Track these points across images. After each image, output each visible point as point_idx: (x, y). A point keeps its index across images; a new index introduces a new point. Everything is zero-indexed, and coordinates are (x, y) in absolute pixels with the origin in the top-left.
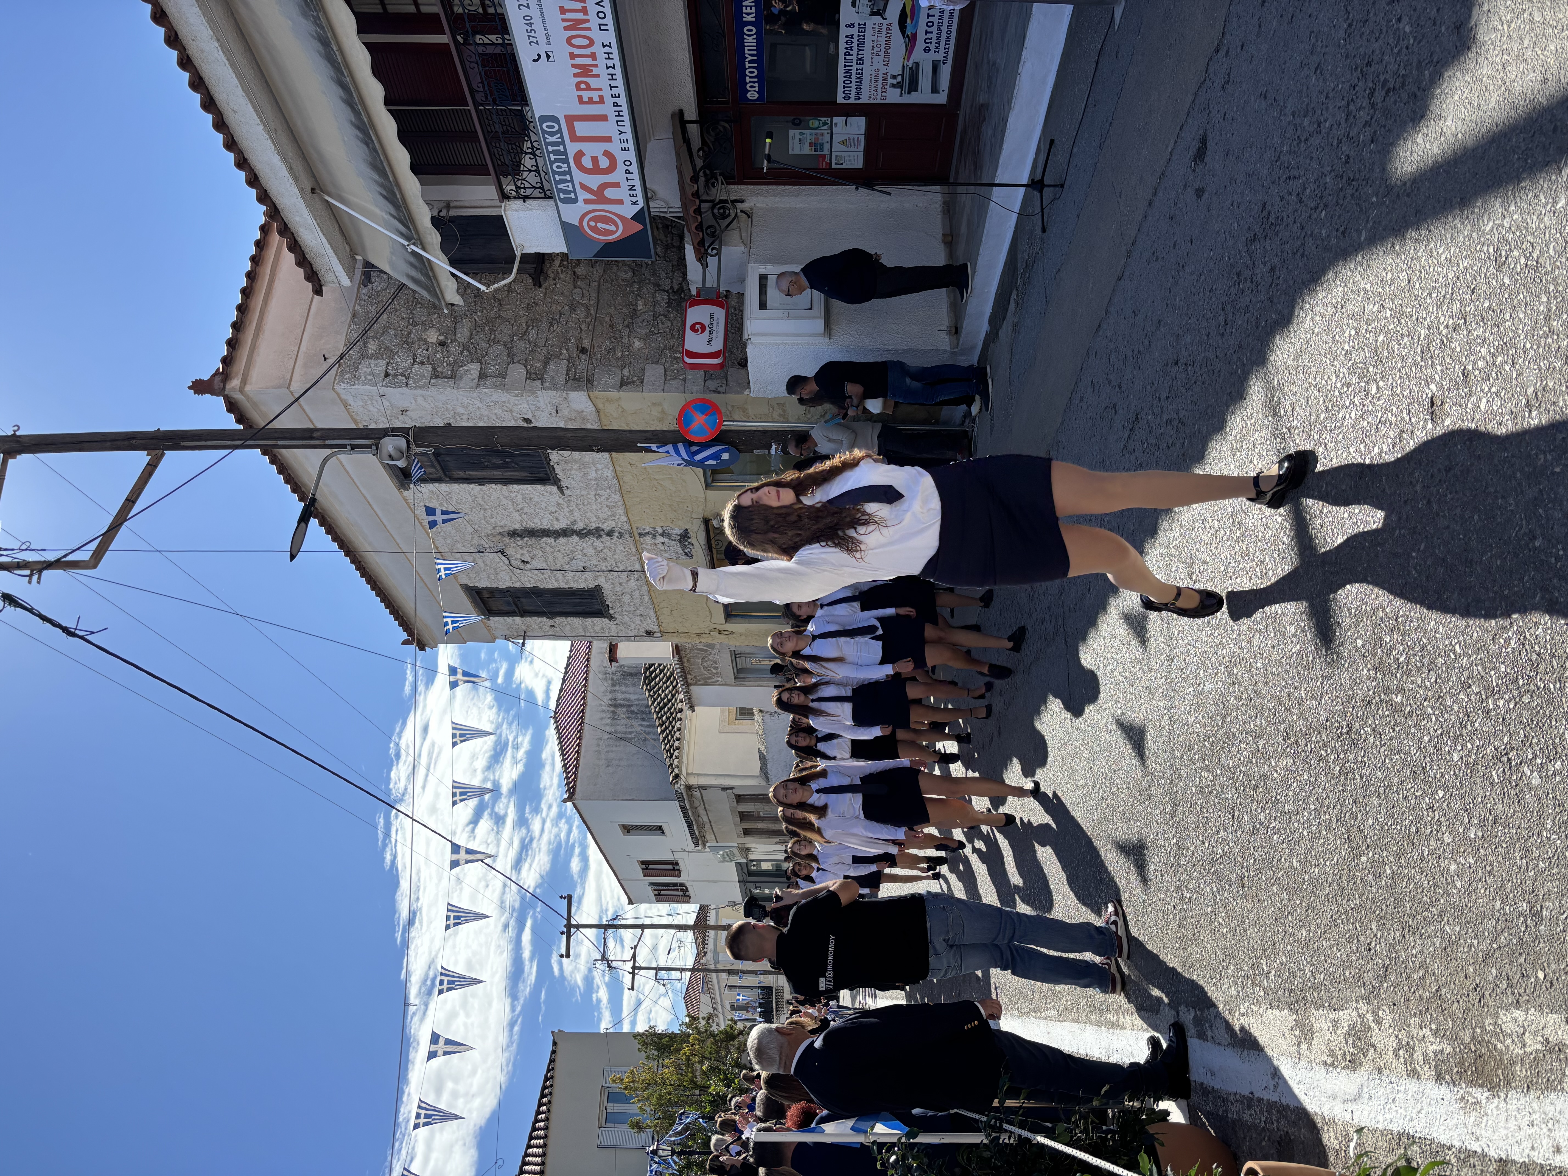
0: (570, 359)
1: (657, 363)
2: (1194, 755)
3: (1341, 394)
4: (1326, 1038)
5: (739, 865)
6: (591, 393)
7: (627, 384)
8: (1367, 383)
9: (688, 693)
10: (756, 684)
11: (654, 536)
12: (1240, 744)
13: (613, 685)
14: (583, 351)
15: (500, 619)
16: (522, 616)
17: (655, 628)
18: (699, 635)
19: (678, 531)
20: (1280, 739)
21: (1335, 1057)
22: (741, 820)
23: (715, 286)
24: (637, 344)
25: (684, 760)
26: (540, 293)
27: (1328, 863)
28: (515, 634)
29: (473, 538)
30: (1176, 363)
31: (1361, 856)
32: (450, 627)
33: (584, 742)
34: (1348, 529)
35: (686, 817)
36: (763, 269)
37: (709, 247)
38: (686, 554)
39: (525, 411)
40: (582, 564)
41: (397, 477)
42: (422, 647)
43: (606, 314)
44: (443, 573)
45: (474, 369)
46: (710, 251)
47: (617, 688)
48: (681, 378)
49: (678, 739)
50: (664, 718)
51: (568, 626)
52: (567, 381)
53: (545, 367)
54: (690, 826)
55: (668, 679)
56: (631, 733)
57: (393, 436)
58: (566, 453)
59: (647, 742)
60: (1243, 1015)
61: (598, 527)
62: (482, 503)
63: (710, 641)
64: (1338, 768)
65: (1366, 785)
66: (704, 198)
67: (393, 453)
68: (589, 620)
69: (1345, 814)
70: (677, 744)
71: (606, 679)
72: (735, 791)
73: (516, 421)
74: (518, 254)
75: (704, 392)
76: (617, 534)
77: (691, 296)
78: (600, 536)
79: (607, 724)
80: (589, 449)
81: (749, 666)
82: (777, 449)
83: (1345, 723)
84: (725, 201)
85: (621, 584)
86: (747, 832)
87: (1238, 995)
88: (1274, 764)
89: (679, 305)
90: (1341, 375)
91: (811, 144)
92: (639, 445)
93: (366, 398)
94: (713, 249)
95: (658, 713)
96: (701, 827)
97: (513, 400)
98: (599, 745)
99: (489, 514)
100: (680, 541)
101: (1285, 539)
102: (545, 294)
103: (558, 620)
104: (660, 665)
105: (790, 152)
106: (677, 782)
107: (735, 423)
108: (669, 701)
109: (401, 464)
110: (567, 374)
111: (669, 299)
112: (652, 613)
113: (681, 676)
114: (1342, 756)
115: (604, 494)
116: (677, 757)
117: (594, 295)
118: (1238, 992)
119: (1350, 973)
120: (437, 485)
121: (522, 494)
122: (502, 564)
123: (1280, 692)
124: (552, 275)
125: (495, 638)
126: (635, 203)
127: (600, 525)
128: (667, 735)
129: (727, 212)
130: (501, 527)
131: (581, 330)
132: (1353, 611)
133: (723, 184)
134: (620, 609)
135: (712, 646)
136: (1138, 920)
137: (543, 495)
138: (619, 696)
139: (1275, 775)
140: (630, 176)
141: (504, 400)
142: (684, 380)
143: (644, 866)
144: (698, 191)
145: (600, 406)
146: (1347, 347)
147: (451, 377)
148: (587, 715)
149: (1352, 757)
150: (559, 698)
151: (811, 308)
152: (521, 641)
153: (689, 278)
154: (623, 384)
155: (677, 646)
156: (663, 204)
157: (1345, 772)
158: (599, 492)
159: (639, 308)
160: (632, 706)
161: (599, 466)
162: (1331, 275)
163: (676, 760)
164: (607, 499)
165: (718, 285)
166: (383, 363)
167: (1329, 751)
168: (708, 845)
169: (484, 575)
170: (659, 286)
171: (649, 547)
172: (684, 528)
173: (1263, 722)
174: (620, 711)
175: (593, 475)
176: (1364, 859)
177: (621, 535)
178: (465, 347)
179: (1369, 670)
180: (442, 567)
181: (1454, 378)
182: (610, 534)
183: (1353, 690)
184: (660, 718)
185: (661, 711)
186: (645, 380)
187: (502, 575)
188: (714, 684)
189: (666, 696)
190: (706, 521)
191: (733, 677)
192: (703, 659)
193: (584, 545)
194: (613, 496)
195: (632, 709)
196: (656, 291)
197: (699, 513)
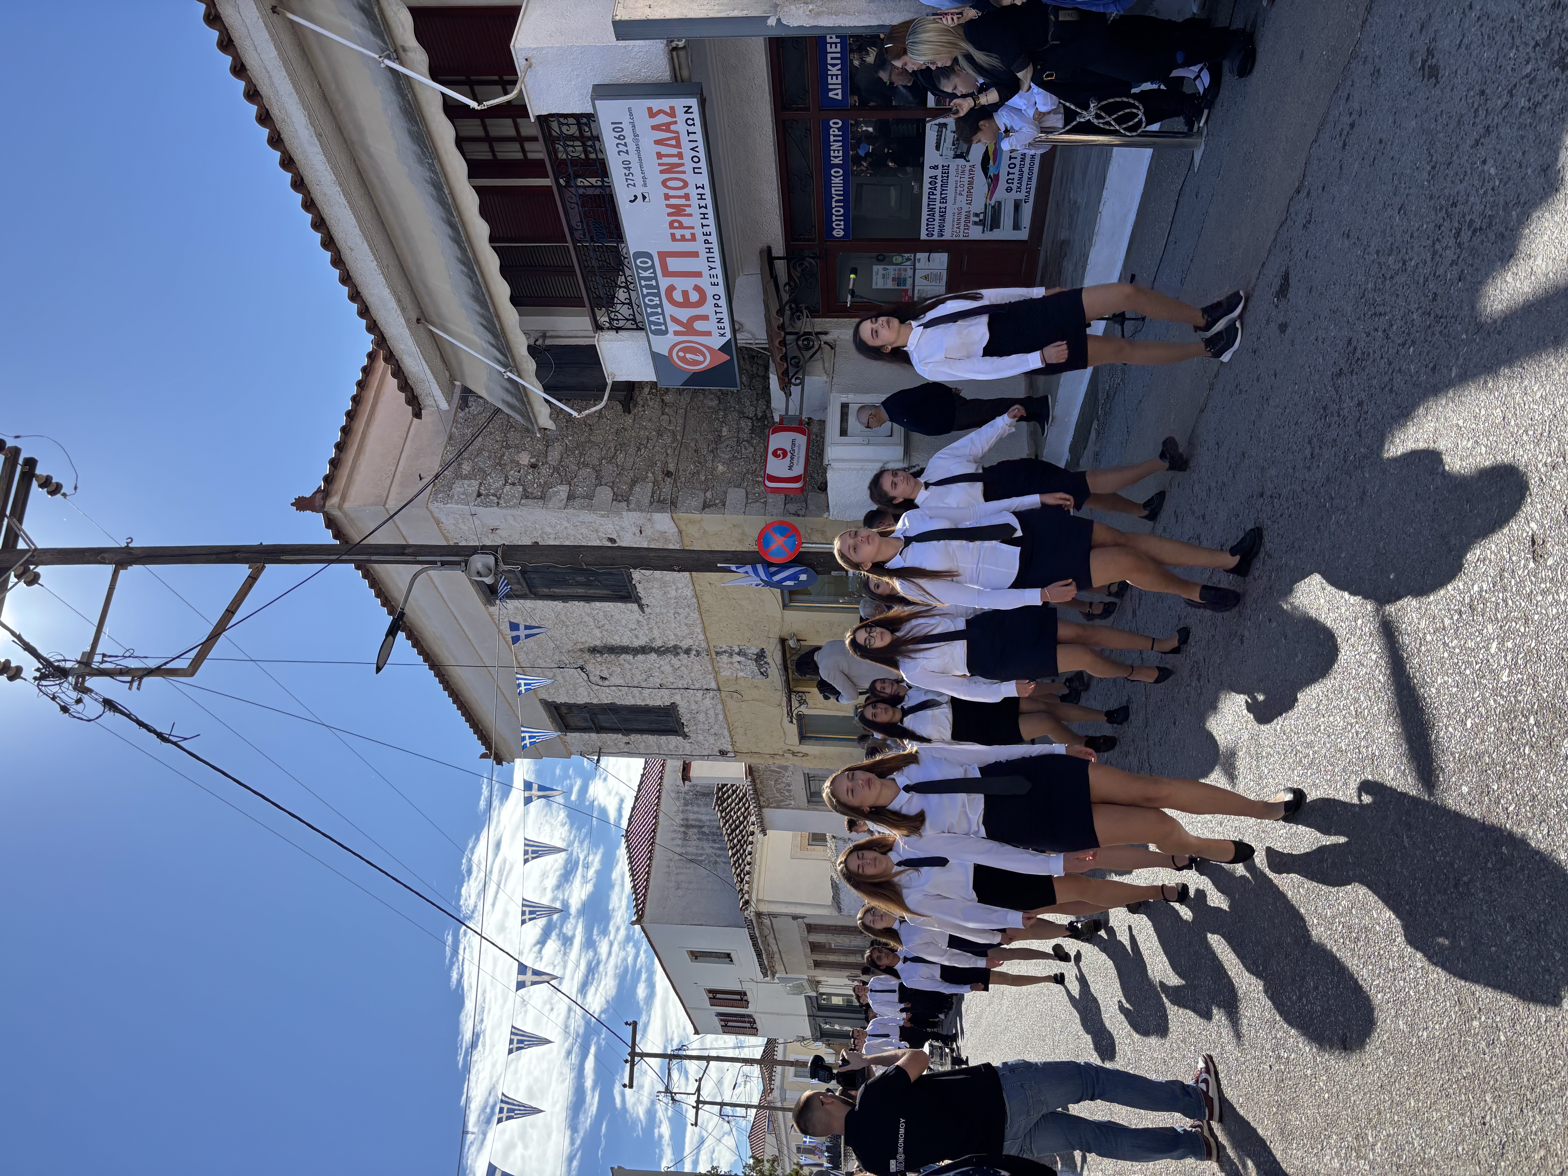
0: (655, 482)
1: (739, 486)
5: (809, 998)
6: (674, 515)
7: (709, 506)
9: (760, 816)
11: (731, 655)
12: (1338, 893)
13: (686, 805)
14: (669, 474)
15: (576, 735)
16: (598, 732)
17: (729, 748)
18: (773, 756)
19: (754, 650)
22: (812, 951)
23: (798, 413)
24: (721, 468)
25: (755, 886)
26: (629, 420)
27: (1437, 1026)
28: (591, 750)
29: (554, 654)
30: (1262, 495)
31: (1472, 1020)
32: (527, 742)
33: (654, 862)
34: (1448, 669)
35: (755, 945)
36: (844, 399)
37: (792, 377)
38: (762, 673)
39: (610, 531)
40: (659, 681)
41: (484, 593)
42: (499, 761)
43: (692, 439)
44: (523, 688)
45: (563, 490)
46: (793, 380)
47: (689, 808)
48: (762, 501)
49: (749, 864)
50: (736, 840)
51: (643, 744)
52: (651, 503)
53: (631, 489)
54: (759, 955)
55: (741, 800)
56: (701, 855)
57: (482, 553)
58: (648, 573)
59: (718, 865)
61: (676, 645)
62: (565, 619)
63: (783, 763)
64: (1445, 924)
65: (1476, 943)
66: (789, 330)
67: (481, 570)
68: (664, 738)
70: (747, 868)
71: (678, 798)
72: (806, 920)
73: (601, 541)
74: (609, 382)
75: (785, 515)
76: (694, 652)
77: (774, 423)
78: (678, 654)
79: (678, 845)
80: (670, 569)
84: (810, 333)
86: (817, 964)
87: (1341, 1168)
89: (762, 431)
91: (894, 279)
92: (719, 565)
93: (457, 516)
94: (796, 379)
95: (729, 835)
96: (771, 957)
97: (599, 520)
98: (669, 867)
99: (571, 631)
100: (756, 661)
101: (1381, 677)
102: (634, 420)
103: (633, 737)
104: (732, 786)
105: (874, 287)
106: (747, 909)
107: (813, 546)
108: (741, 823)
109: (489, 580)
110: (652, 497)
111: (753, 425)
112: (726, 733)
113: (754, 798)
114: (1449, 910)
115: (683, 612)
116: (747, 882)
117: (681, 421)
118: (1342, 1164)
119: (1464, 1149)
120: (522, 601)
121: (604, 612)
122: (581, 680)
124: (641, 403)
125: (571, 754)
126: (722, 335)
127: (678, 643)
128: (738, 859)
129: (811, 343)
130: (582, 643)
131: (667, 454)
132: (1457, 755)
133: (807, 317)
134: (695, 727)
135: (785, 768)
136: (1230, 1079)
137: (624, 612)
138: (692, 816)
140: (718, 310)
141: (590, 520)
142: (765, 503)
143: (711, 995)
144: (783, 324)
145: (683, 527)
147: (541, 498)
148: (658, 835)
150: (631, 816)
151: (891, 436)
152: (596, 758)
153: (773, 406)
154: (706, 506)
155: (750, 767)
156: (750, 336)
157: (1454, 928)
158: (678, 610)
159: (724, 434)
160: (703, 827)
161: (680, 585)
162: (1421, 410)
163: (747, 885)
164: (686, 618)
165: (801, 413)
166: (475, 483)
168: (777, 975)
169: (562, 691)
170: (743, 413)
171: (725, 666)
172: (760, 648)
173: (1363, 870)
174: (692, 832)
175: (673, 593)
176: (1476, 1023)
177: (698, 653)
178: (556, 469)
180: (522, 682)
181: (1554, 516)
182: (688, 651)
184: (731, 841)
185: (732, 833)
186: (727, 503)
187: (581, 690)
188: (787, 807)
189: (738, 817)
190: (783, 641)
191: (806, 800)
192: (776, 781)
193: (662, 663)
194: (692, 614)
195: (703, 829)
196: (740, 418)
197: (775, 633)
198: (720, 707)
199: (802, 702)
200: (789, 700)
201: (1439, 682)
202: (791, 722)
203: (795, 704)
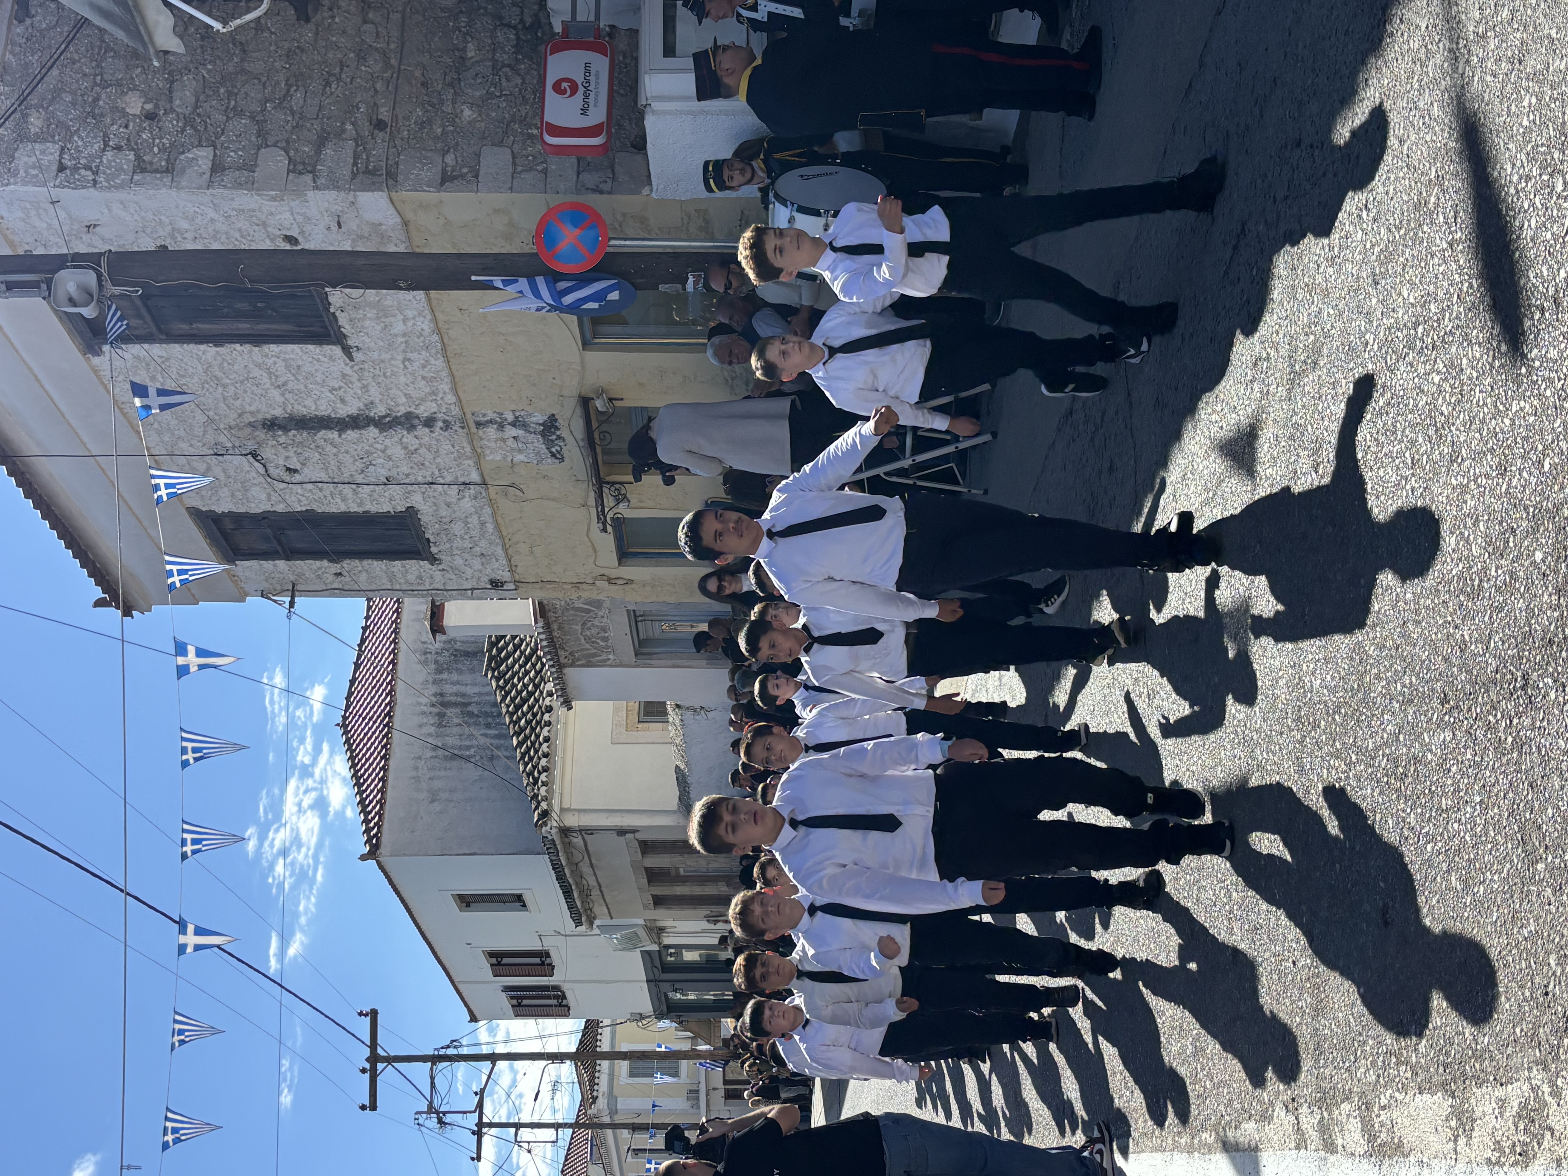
0: (358, 140)
1: (500, 144)
2: (1320, 736)
3: (1517, 192)
4: (1490, 1126)
5: (647, 955)
6: (394, 195)
7: (452, 179)
8: (1551, 175)
9: (560, 680)
10: (670, 662)
11: (501, 427)
12: (1382, 715)
13: (439, 671)
14: (380, 125)
15: (254, 564)
16: (288, 558)
17: (506, 576)
18: (577, 585)
19: (539, 418)
20: (1435, 703)
21: (1501, 1150)
22: (649, 882)
23: (592, 18)
24: (468, 113)
25: (556, 787)
26: (307, 32)
27: (1496, 878)
28: (279, 588)
29: (205, 432)
31: (1537, 862)
32: (176, 579)
33: (392, 763)
34: (1526, 390)
35: (561, 878)
38: (553, 455)
39: (286, 224)
40: (384, 472)
41: (81, 333)
42: (127, 609)
43: (417, 65)
44: (162, 492)
45: (203, 156)
47: (445, 676)
48: (540, 168)
49: (546, 755)
50: (523, 722)
51: (364, 574)
52: (354, 175)
53: (318, 152)
54: (567, 893)
55: (528, 659)
56: (468, 748)
57: (75, 267)
58: (356, 293)
59: (495, 762)
60: (1383, 1108)
61: (410, 413)
62: (219, 374)
63: (594, 595)
64: (1510, 739)
65: (1545, 760)
67: (74, 295)
68: (398, 563)
69: (1518, 805)
70: (544, 762)
71: (425, 663)
72: (638, 835)
73: (272, 240)
75: (578, 192)
76: (440, 424)
77: (554, 34)
78: (413, 427)
79: (430, 735)
80: (393, 285)
81: (657, 634)
82: (696, 283)
83: (1519, 674)
85: (448, 505)
86: (659, 901)
87: (1378, 1081)
88: (1427, 740)
89: (534, 49)
90: (1518, 164)
92: (473, 278)
93: (27, 205)
95: (511, 715)
96: (586, 894)
97: (269, 206)
98: (416, 768)
99: (231, 393)
100: (543, 434)
102: (317, 33)
103: (348, 564)
104: (514, 637)
106: (545, 824)
107: (628, 243)
108: (530, 694)
109: (89, 312)
110: (355, 164)
111: (518, 39)
112: (499, 551)
113: (549, 653)
114: (1515, 721)
115: (419, 358)
116: (544, 784)
117: (396, 34)
118: (1379, 1076)
119: (1522, 1030)
120: (147, 346)
121: (285, 360)
122: (254, 474)
123: (1436, 634)
124: (327, 3)
125: (247, 594)
127: (412, 409)
128: (528, 750)
130: (251, 413)
131: (376, 91)
134: (448, 546)
135: (598, 604)
137: (318, 360)
138: (449, 689)
139: (1429, 756)
141: (252, 206)
142: (545, 172)
143: (494, 961)
145: (410, 216)
146: (1525, 123)
147: (167, 171)
148: (396, 720)
149: (1527, 722)
150: (350, 694)
152: (288, 599)
153: (549, 5)
154: (446, 179)
155: (540, 603)
157: (1520, 745)
158: (409, 355)
159: (470, 55)
160: (469, 704)
161: (410, 314)
163: (544, 788)
164: (424, 367)
165: (597, 17)
166: (54, 148)
167: (1499, 716)
168: (597, 922)
169: (225, 492)
170: (501, 18)
171: (493, 444)
172: (549, 413)
173: (1414, 679)
174: (450, 712)
175: (399, 327)
176: (1541, 866)
177: (447, 426)
178: (188, 121)
179: (1550, 595)
182: (429, 422)
183: (1530, 625)
184: (515, 723)
185: (517, 711)
186: (481, 173)
187: (255, 491)
188: (603, 664)
189: (525, 686)
190: (585, 402)
191: (633, 653)
192: (584, 624)
193: (388, 442)
194: (433, 361)
195: (470, 708)
196: (496, 27)
197: (572, 387)
198: (488, 510)
199: (621, 498)
200: (600, 496)
201: (1514, 409)
202: (604, 530)
203: (609, 501)
